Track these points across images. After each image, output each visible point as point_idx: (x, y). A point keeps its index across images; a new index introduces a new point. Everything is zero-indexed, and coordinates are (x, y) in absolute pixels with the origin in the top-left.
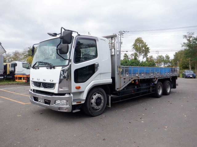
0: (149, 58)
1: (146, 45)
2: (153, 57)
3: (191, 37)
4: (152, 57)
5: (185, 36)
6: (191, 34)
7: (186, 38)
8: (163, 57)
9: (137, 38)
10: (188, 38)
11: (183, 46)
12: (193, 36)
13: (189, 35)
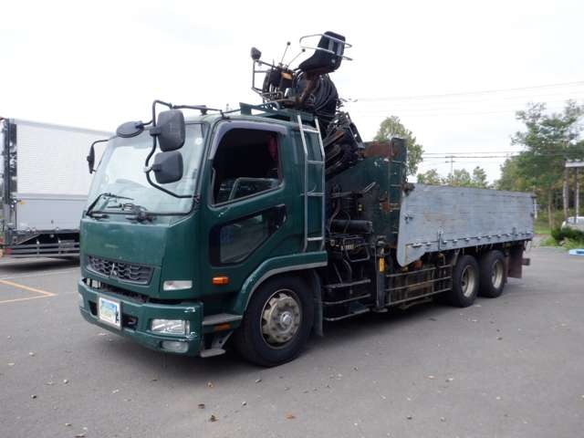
0: (426, 176)
1: (413, 138)
2: (436, 174)
3: (539, 116)
4: (433, 173)
5: (522, 115)
6: (537, 108)
7: (524, 118)
8: (468, 174)
9: (385, 119)
10: (530, 120)
11: (514, 142)
12: (543, 113)
13: (532, 112)
